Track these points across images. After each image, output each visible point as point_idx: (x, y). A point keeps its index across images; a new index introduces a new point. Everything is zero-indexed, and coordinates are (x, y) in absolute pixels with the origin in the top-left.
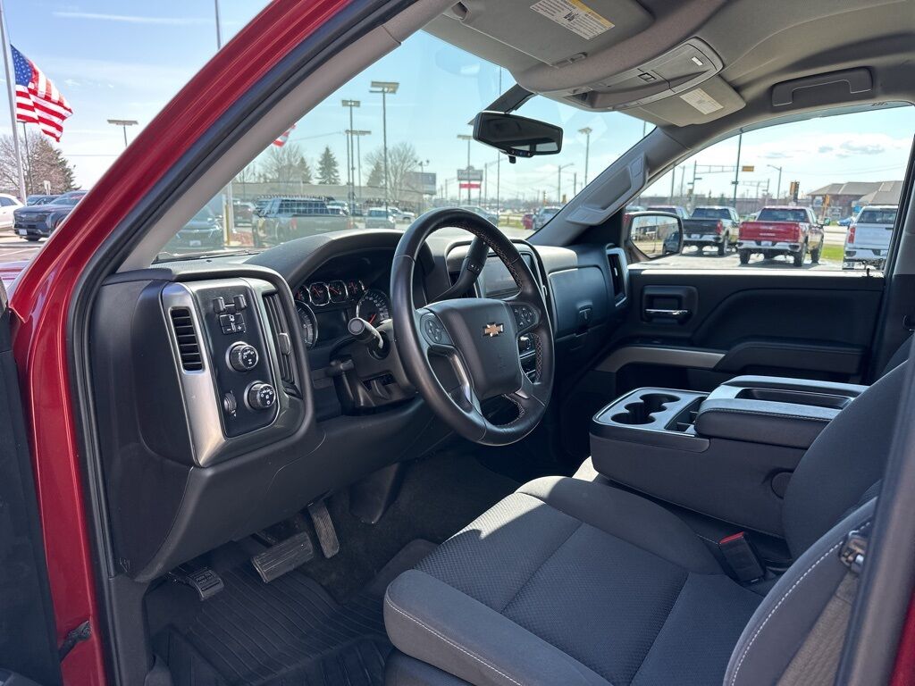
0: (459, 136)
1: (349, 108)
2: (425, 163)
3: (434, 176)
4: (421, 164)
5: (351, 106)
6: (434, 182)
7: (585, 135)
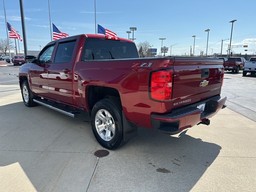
0: (160, 39)
1: (128, 33)
2: (152, 46)
3: (156, 50)
4: (151, 47)
5: (129, 33)
6: (156, 51)
7: (194, 38)
